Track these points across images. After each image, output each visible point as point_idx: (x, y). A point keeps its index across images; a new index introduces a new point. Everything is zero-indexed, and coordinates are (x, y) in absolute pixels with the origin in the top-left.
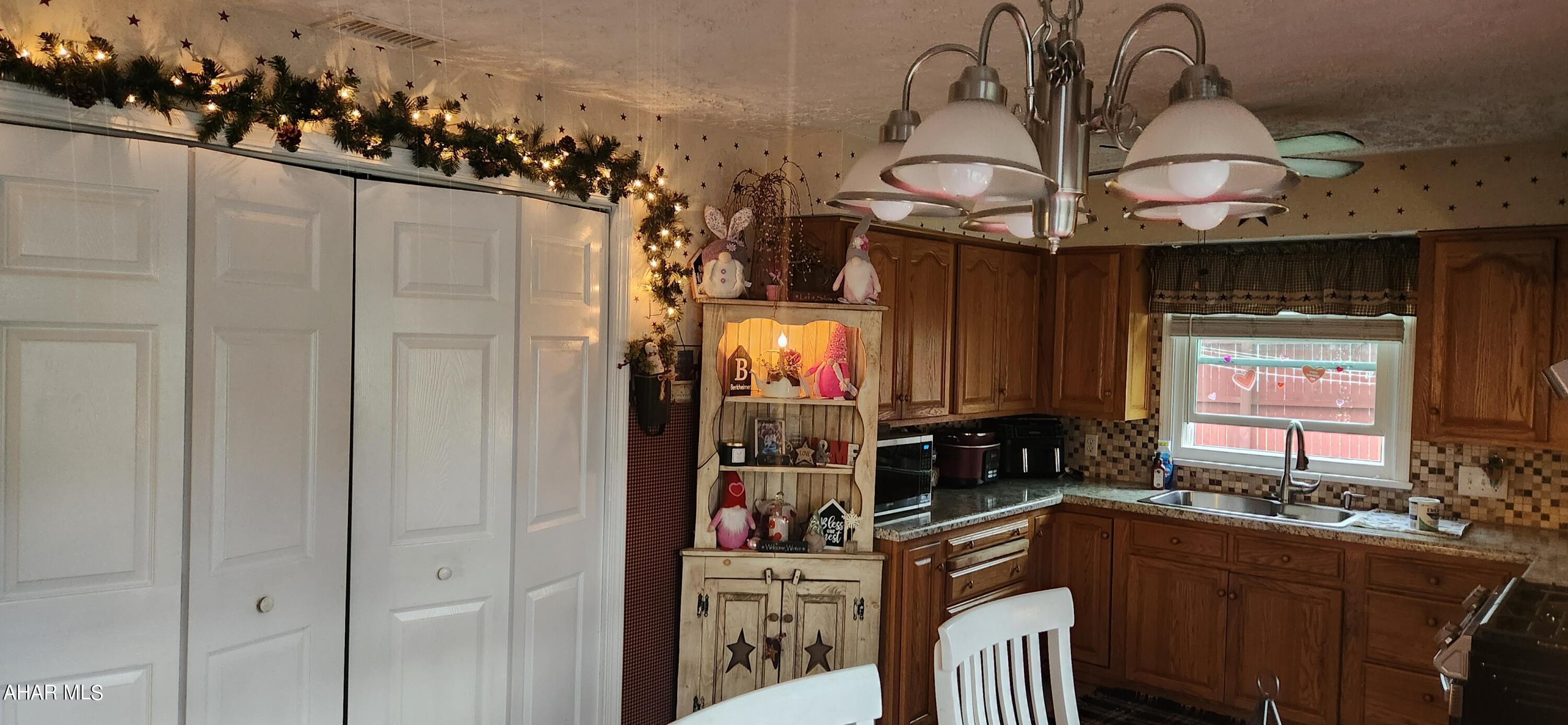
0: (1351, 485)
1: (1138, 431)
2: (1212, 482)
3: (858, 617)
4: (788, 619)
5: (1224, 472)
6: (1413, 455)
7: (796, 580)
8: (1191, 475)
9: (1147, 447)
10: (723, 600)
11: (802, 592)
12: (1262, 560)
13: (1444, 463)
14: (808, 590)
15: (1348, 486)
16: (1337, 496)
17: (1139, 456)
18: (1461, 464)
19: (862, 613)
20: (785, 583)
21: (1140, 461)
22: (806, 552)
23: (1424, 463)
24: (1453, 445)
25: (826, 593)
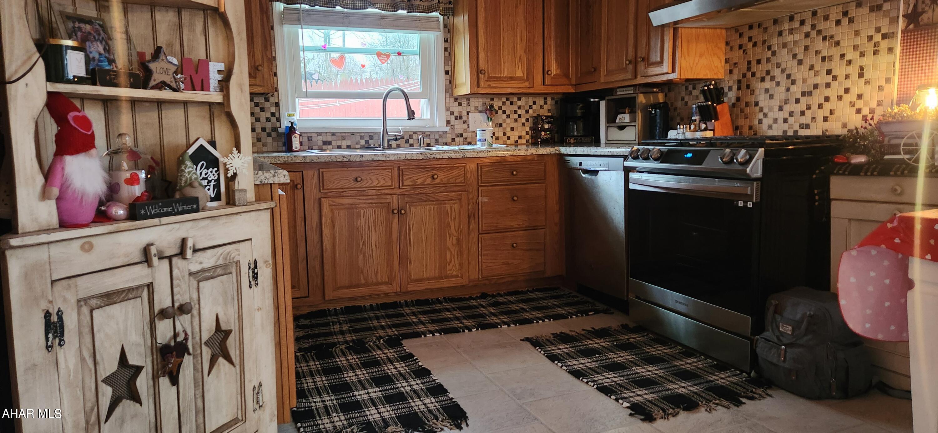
0: (415, 133)
1: (261, 108)
2: (325, 143)
3: (253, 283)
4: (184, 309)
5: (333, 134)
6: (447, 109)
7: (189, 253)
8: (309, 140)
9: (270, 121)
10: (85, 310)
11: (195, 268)
12: (419, 181)
13: (461, 112)
14: (201, 263)
15: (412, 133)
16: (407, 142)
17: (264, 129)
18: (470, 112)
19: (257, 278)
20: (174, 260)
21: (265, 133)
22: (197, 210)
23: (452, 114)
24: (465, 100)
25: (220, 262)
